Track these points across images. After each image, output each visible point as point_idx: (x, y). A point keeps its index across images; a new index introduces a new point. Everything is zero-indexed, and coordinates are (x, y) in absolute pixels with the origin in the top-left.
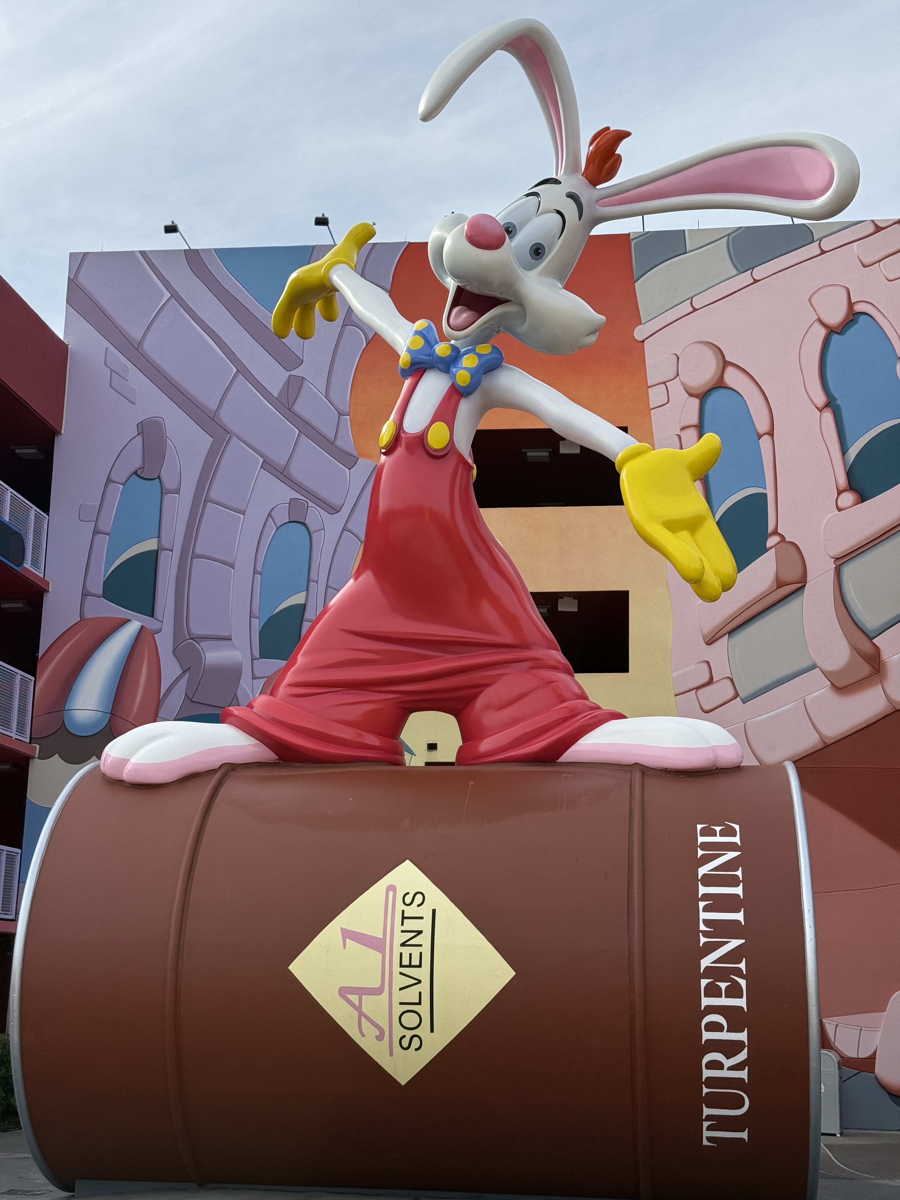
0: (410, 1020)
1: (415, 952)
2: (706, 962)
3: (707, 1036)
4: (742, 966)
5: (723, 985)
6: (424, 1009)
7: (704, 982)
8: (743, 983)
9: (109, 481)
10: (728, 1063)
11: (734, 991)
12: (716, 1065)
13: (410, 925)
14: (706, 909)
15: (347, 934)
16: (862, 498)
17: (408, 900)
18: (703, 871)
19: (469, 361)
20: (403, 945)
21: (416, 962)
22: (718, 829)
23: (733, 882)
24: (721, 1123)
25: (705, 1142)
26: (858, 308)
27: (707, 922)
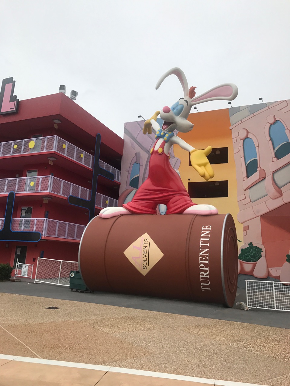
0: (145, 263)
1: (146, 250)
2: (201, 254)
3: (201, 269)
4: (208, 255)
5: (204, 258)
6: (147, 261)
7: (200, 258)
8: (208, 258)
9: (131, 164)
10: (205, 274)
11: (206, 260)
12: (203, 275)
13: (145, 245)
14: (201, 243)
15: (134, 247)
16: (278, 159)
17: (145, 240)
18: (202, 235)
19: (167, 135)
20: (144, 249)
21: (146, 252)
22: (207, 227)
23: (208, 237)
24: (205, 286)
25: (202, 290)
26: (276, 119)
27: (201, 246)
